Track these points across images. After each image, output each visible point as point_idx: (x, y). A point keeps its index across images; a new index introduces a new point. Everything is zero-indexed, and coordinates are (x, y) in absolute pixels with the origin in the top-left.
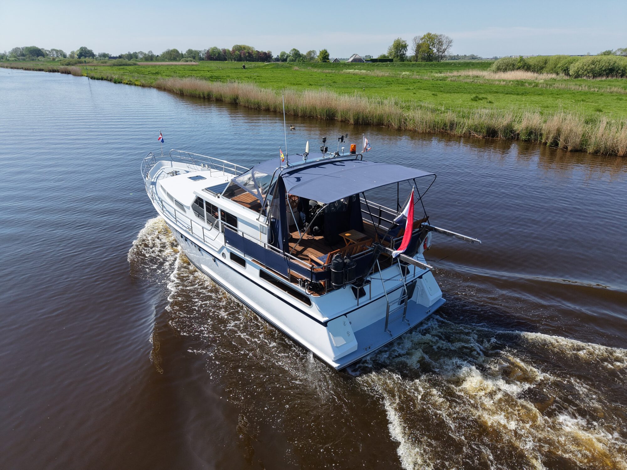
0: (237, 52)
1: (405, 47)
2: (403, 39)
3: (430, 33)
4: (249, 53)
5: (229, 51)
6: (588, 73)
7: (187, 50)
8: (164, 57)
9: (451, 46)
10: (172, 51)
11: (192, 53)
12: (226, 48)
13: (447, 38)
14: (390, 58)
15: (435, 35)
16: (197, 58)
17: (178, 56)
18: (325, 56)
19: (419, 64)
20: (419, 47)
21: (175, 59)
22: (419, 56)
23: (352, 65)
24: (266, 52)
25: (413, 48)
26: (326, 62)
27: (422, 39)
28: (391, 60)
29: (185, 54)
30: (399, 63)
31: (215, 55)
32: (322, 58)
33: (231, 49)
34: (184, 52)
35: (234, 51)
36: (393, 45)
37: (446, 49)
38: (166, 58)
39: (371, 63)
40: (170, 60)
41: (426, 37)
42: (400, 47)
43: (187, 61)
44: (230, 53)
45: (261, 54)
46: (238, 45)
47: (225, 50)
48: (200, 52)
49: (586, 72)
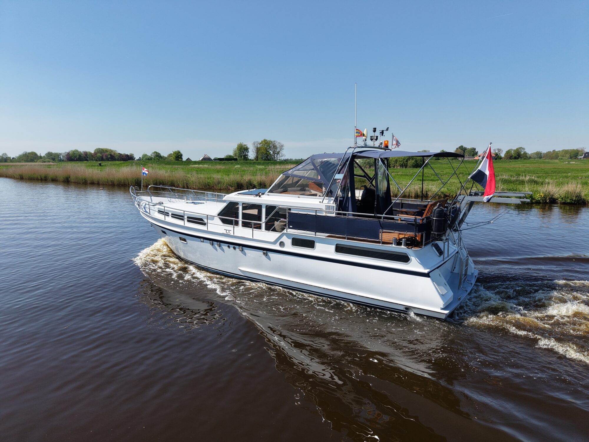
0: (99, 155)
1: (247, 149)
2: (245, 143)
3: (266, 139)
4: (111, 155)
5: (90, 153)
6: (366, 165)
7: (47, 152)
8: (19, 159)
9: (283, 149)
10: (29, 153)
11: (51, 155)
12: (87, 151)
13: (279, 143)
14: (235, 157)
15: (270, 141)
16: (56, 159)
17: (36, 158)
18: (178, 156)
19: (259, 162)
20: (258, 150)
21: (32, 161)
22: (260, 157)
23: (202, 163)
24: (129, 154)
25: (254, 150)
26: (179, 160)
27: (260, 144)
28: (236, 159)
29: (44, 157)
30: (242, 161)
31: (75, 157)
32: (176, 157)
33: (93, 152)
34: (42, 155)
35: (95, 153)
36: (237, 148)
37: (279, 152)
38: (22, 160)
39: (218, 161)
40: (27, 161)
41: (263, 143)
42: (243, 150)
43: (45, 162)
44: (92, 156)
45: (123, 156)
46: (100, 149)
47: (86, 152)
48: (60, 154)
49: (365, 164)
